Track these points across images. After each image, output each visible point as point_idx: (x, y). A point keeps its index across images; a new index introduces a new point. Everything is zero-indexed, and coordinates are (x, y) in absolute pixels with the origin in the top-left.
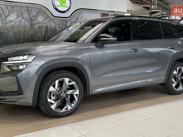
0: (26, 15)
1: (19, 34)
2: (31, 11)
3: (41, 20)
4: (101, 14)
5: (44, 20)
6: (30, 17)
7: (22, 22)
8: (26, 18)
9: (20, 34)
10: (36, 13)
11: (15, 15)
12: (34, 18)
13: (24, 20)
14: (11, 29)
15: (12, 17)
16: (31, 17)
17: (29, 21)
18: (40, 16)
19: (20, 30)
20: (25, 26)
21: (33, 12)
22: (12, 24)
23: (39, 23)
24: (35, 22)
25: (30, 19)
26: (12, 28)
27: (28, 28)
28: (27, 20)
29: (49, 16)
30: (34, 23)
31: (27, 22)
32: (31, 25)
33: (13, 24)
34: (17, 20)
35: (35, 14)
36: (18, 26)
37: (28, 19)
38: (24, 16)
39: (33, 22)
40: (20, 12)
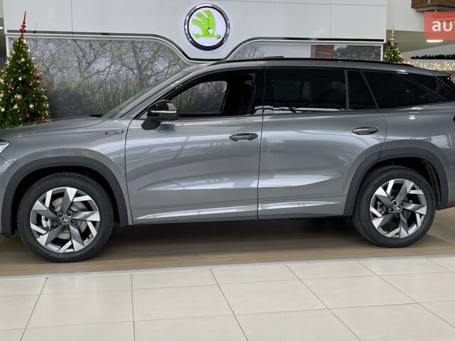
0: (129, 59)
1: (114, 97)
2: (139, 51)
3: (161, 68)
4: (312, 46)
5: (169, 67)
6: (137, 62)
7: (121, 72)
8: (130, 64)
9: (117, 98)
10: (152, 54)
11: (108, 59)
12: (147, 65)
13: (124, 68)
14: (99, 89)
15: (102, 64)
16: (140, 62)
17: (135, 71)
18: (160, 59)
19: (117, 88)
20: (127, 81)
21: (144, 51)
22: (101, 79)
23: (158, 73)
24: (149, 73)
25: (139, 67)
26: (101, 86)
27: (133, 86)
28: (132, 70)
29: (179, 59)
30: (147, 75)
31: (131, 72)
32: (140, 79)
33: (102, 77)
34: (111, 70)
35: (149, 57)
36: (112, 81)
37: (134, 66)
38: (125, 61)
39: (145, 73)
40: (117, 53)
